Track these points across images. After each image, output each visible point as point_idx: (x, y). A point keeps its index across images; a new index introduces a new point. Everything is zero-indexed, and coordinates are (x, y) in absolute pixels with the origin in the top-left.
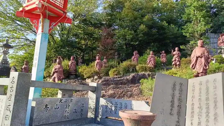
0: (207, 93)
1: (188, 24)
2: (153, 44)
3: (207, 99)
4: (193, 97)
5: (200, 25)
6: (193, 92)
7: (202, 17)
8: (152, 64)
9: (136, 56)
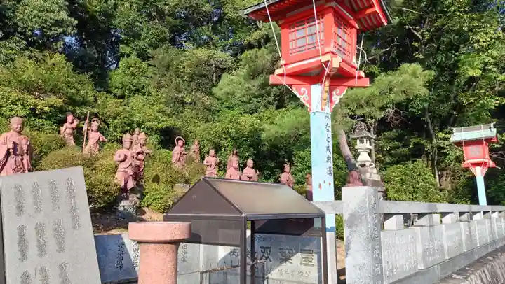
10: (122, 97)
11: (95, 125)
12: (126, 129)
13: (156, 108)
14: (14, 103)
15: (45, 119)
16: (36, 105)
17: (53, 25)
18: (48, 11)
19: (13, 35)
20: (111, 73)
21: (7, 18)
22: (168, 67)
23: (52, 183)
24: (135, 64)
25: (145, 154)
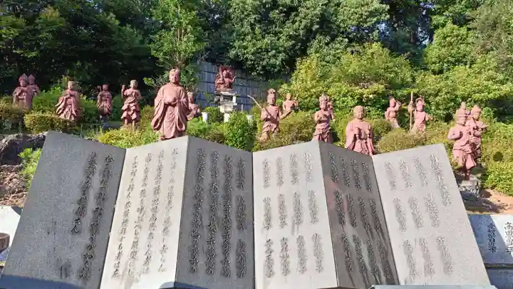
0: (159, 177)
1: (163, 32)
2: (79, 63)
3: (157, 191)
4: (131, 188)
5: (185, 39)
6: (132, 177)
7: (189, 24)
8: (72, 114)
9: (25, 89)
10: (441, 72)
11: (420, 104)
12: (450, 105)
13: (484, 76)
14: (345, 96)
15: (371, 106)
16: (362, 95)
17: (368, 17)
18: (362, 6)
19: (337, 36)
20: (426, 49)
21: (332, 23)
22: (494, 26)
23: (417, 161)
24: (452, 32)
25: (480, 129)
